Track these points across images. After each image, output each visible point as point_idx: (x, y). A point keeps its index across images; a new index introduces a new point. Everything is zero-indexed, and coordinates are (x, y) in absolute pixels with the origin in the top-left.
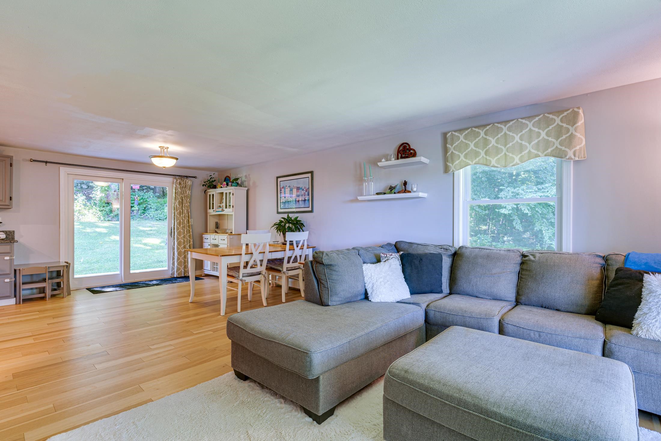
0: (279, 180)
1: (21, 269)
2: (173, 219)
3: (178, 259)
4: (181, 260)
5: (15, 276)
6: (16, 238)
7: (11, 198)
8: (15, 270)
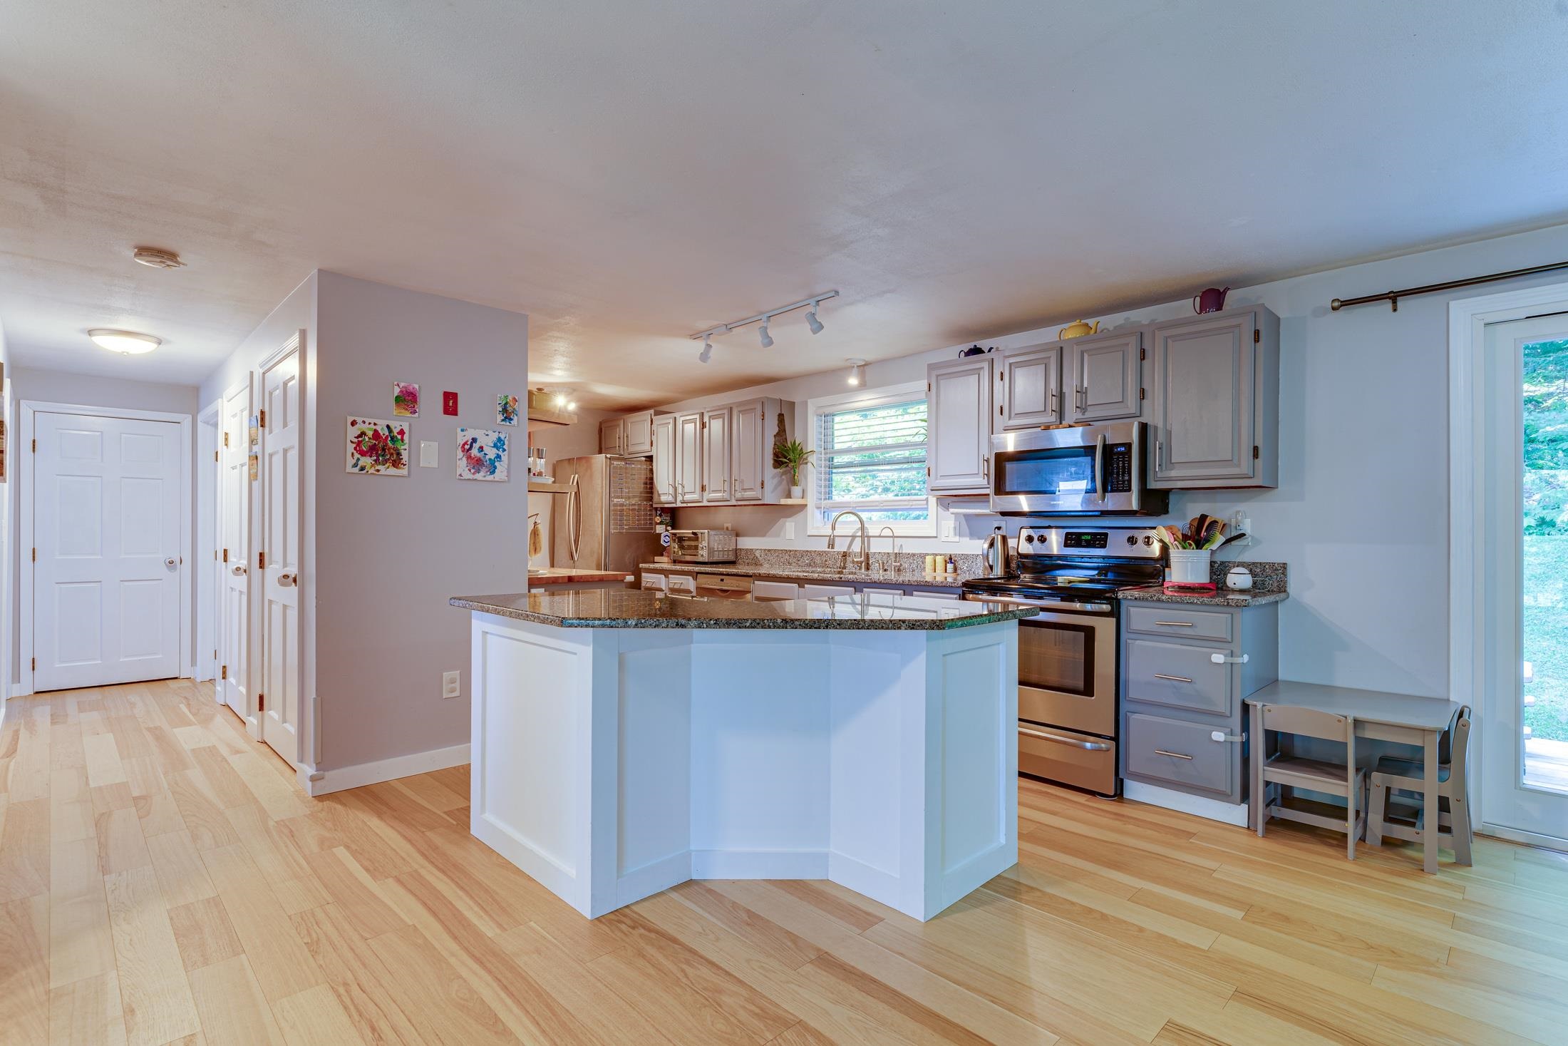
1: (1259, 706)
5: (1245, 727)
6: (1292, 587)
7: (1256, 449)
8: (1246, 708)
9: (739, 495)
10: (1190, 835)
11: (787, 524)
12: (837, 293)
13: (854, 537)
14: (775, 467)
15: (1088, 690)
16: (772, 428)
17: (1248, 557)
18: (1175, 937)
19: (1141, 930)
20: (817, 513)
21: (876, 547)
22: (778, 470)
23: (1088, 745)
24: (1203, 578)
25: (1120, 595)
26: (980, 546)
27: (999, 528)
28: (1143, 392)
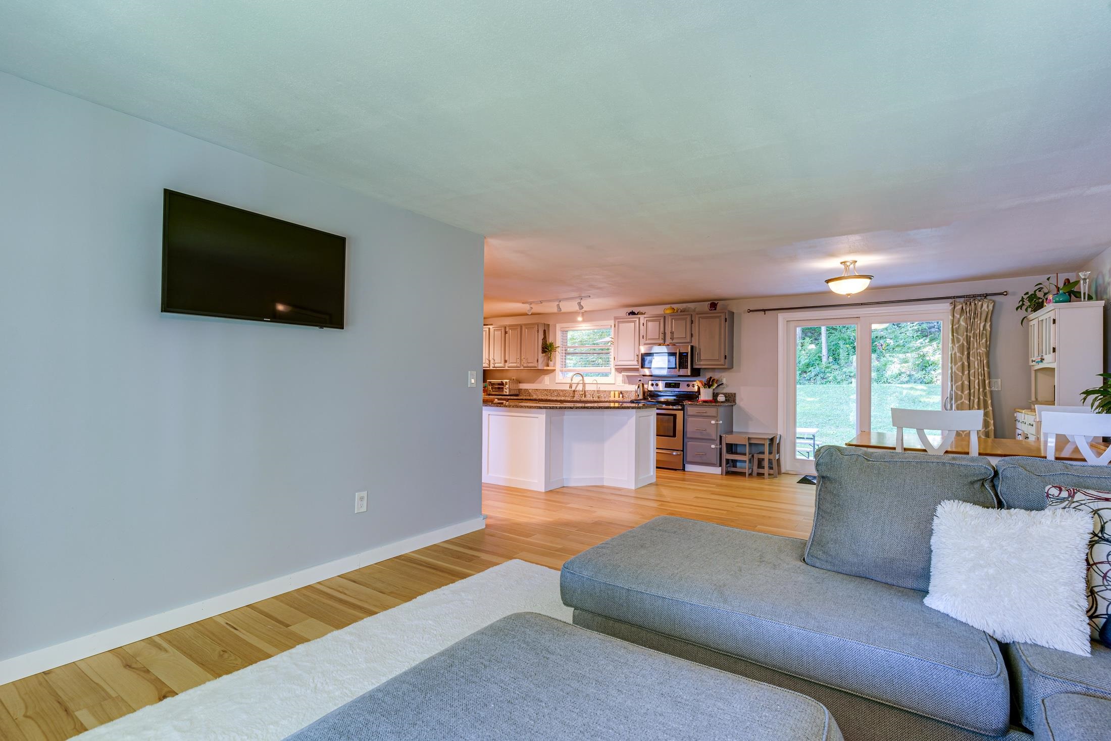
5: (721, 444)
6: (737, 401)
7: (725, 356)
8: (721, 437)
9: (525, 365)
11: (545, 378)
12: (590, 297)
13: (578, 384)
14: (542, 353)
15: (674, 436)
16: (541, 336)
17: (725, 391)
20: (560, 373)
21: (588, 388)
22: (544, 354)
23: (674, 453)
24: (710, 398)
25: (685, 404)
26: (633, 388)
27: (640, 381)
28: (692, 335)
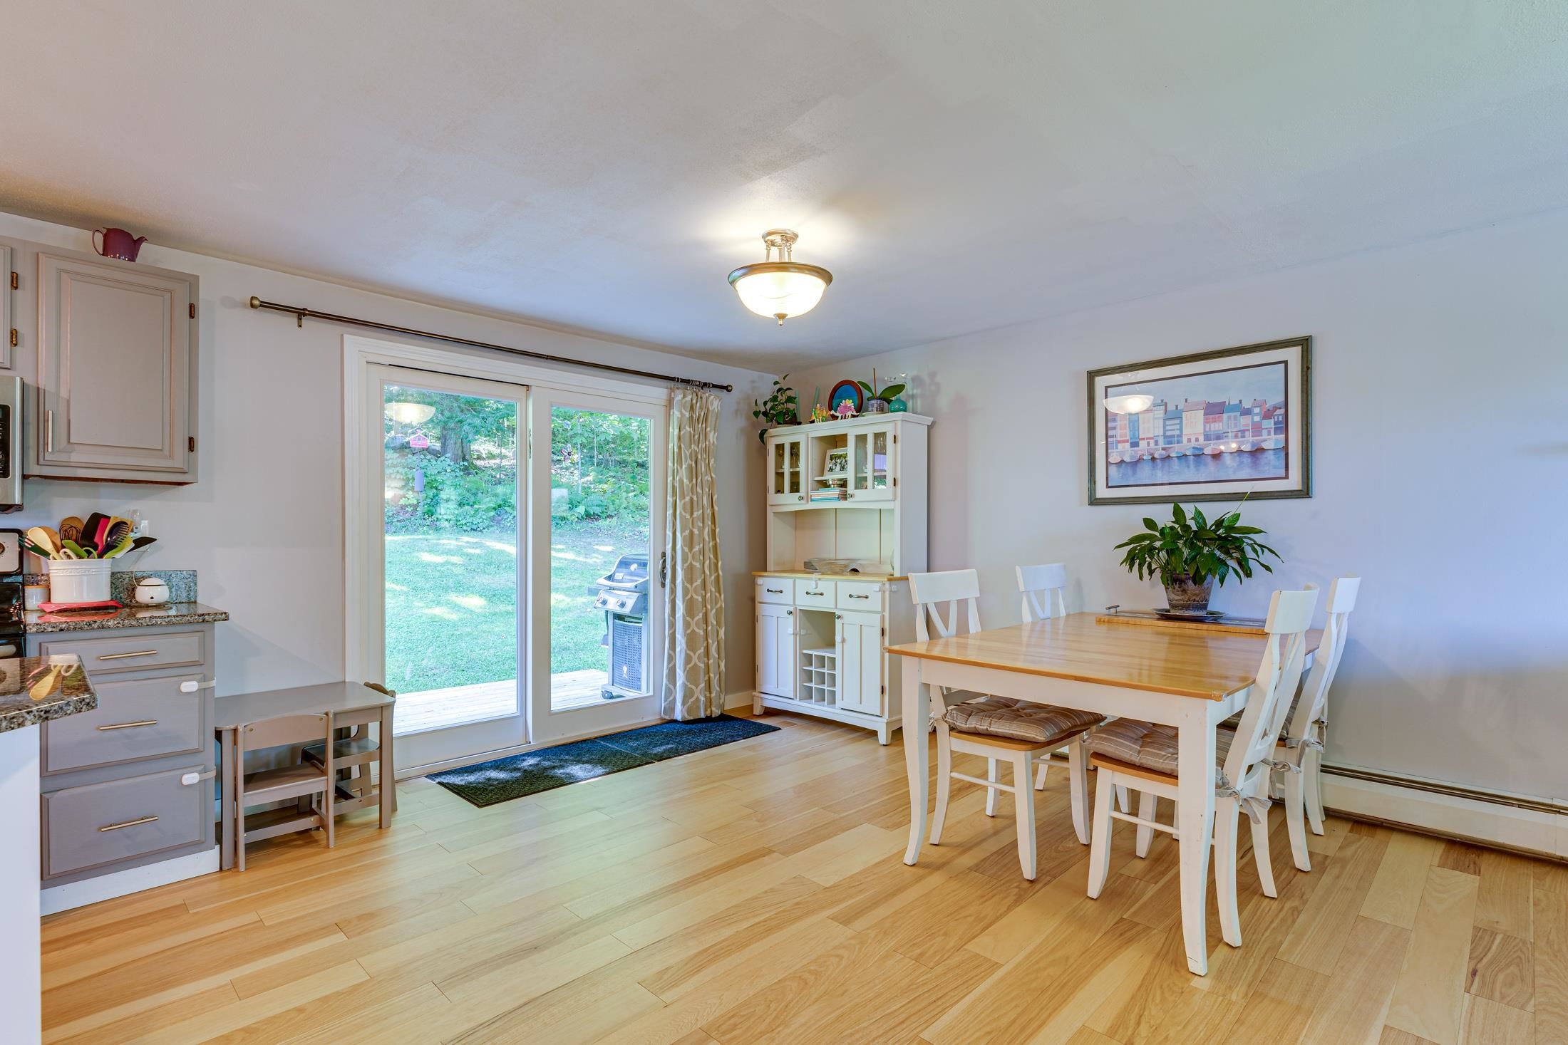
0: (1101, 382)
1: (240, 729)
2: (669, 525)
3: (688, 659)
4: (695, 665)
5: (220, 759)
7: (191, 441)
8: (218, 735)
10: (183, 908)
18: (335, 990)
19: (300, 1010)
28: (14, 334)
